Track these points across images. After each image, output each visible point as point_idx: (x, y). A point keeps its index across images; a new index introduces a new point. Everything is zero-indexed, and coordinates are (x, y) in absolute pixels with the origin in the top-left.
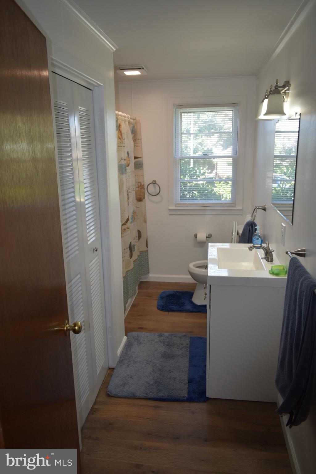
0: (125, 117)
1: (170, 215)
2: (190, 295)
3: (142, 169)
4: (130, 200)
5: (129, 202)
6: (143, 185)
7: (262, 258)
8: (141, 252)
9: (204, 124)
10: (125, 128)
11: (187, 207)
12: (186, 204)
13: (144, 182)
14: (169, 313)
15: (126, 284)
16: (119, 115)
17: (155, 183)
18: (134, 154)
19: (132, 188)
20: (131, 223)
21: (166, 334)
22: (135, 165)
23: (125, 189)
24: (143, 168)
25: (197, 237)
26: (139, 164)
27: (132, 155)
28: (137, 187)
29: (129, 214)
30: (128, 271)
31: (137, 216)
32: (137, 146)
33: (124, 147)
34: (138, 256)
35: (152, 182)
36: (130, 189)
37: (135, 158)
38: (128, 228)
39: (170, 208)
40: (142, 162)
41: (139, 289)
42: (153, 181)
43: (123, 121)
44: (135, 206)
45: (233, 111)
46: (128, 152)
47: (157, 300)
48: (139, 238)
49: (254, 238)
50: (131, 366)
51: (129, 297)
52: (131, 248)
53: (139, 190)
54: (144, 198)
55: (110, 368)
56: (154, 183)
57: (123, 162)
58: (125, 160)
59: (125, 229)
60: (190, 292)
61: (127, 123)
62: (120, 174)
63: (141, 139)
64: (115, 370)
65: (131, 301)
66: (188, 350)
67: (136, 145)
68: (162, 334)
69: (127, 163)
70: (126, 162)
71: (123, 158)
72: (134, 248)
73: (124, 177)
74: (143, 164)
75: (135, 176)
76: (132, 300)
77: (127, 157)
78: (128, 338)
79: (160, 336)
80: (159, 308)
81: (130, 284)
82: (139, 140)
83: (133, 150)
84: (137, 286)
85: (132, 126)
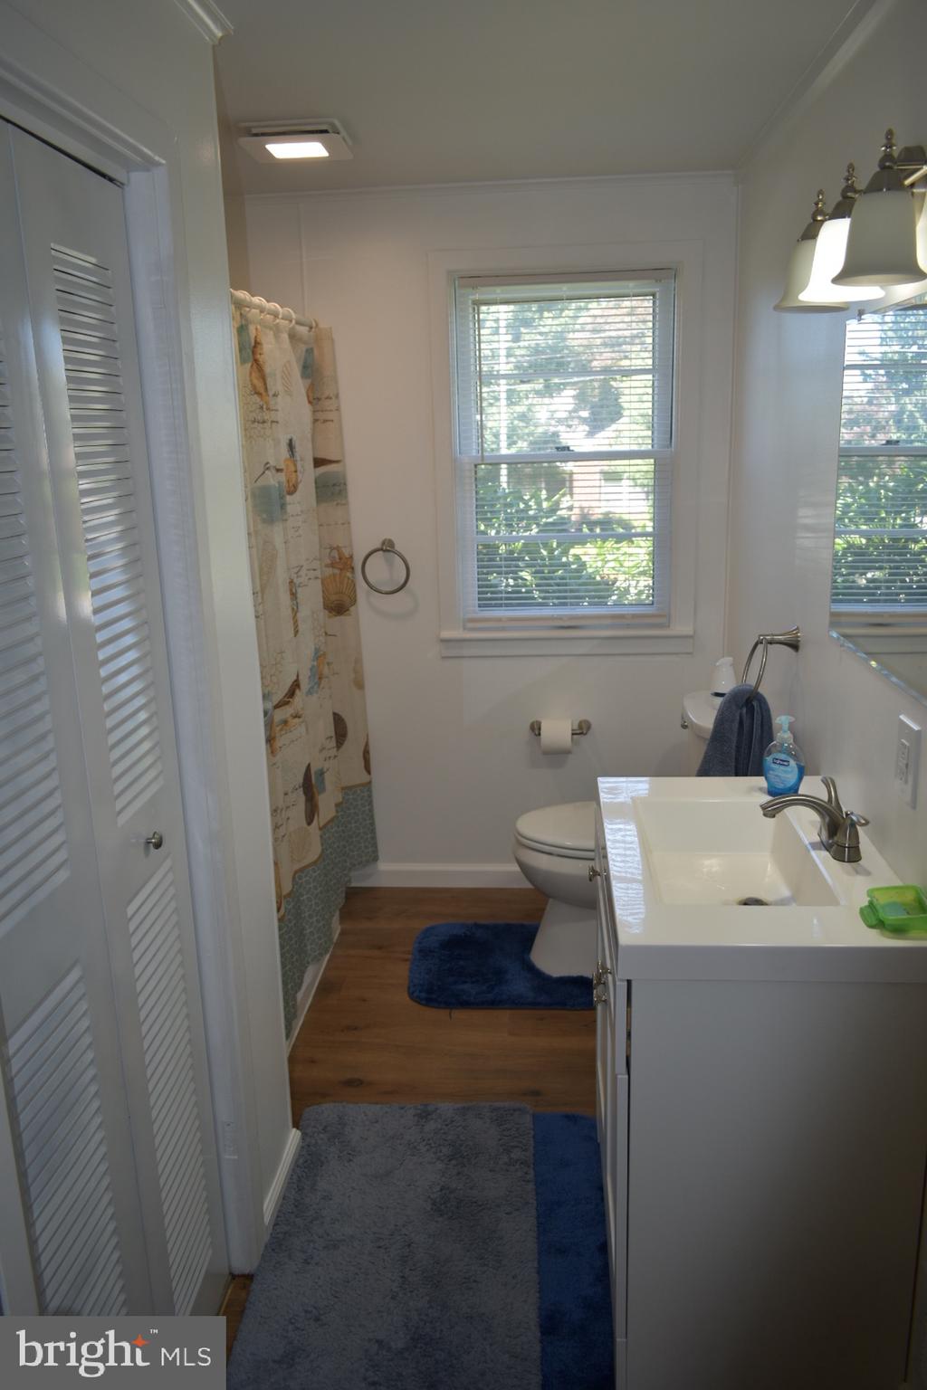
0: (276, 315)
1: (443, 658)
2: (525, 936)
3: (343, 502)
4: (304, 612)
5: (299, 623)
6: (347, 555)
7: (814, 846)
8: (346, 790)
9: (533, 358)
10: (279, 356)
11: (503, 629)
12: (499, 620)
13: (351, 546)
14: (453, 1011)
15: (294, 922)
16: (250, 306)
17: (389, 551)
18: (314, 448)
19: (308, 570)
20: (309, 693)
21: (447, 1108)
22: (317, 488)
23: (281, 576)
24: (346, 497)
25: (539, 734)
26: (334, 485)
27: (305, 453)
28: (327, 566)
29: (296, 665)
30: (301, 870)
31: (328, 664)
32: (325, 421)
33: (272, 422)
34: (337, 805)
35: (378, 545)
36: (303, 572)
37: (319, 462)
38: (297, 716)
39: (446, 634)
40: (344, 477)
41: (342, 919)
42: (383, 543)
43: (271, 329)
44: (323, 630)
45: (654, 295)
46: (291, 440)
47: (407, 960)
48: (337, 742)
49: (769, 759)
50: (317, 1264)
51: (308, 963)
52: (310, 786)
53: (334, 575)
54: (354, 601)
55: (233, 1276)
56: (387, 547)
57: (272, 480)
58: (278, 470)
59: (285, 722)
60: (522, 926)
61: (285, 336)
62: (264, 521)
63: (337, 396)
64: (255, 1286)
65: (313, 976)
66: (528, 1177)
67: (321, 416)
68: (431, 1108)
69: (288, 481)
70: (282, 477)
71: (272, 463)
72: (323, 781)
73: (277, 534)
74: (345, 484)
75: (321, 525)
76: (320, 969)
77: (286, 460)
78: (304, 1135)
79: (424, 1115)
80: (415, 994)
81: (310, 916)
82: (331, 398)
83: (309, 436)
84: (338, 913)
85: (303, 347)
